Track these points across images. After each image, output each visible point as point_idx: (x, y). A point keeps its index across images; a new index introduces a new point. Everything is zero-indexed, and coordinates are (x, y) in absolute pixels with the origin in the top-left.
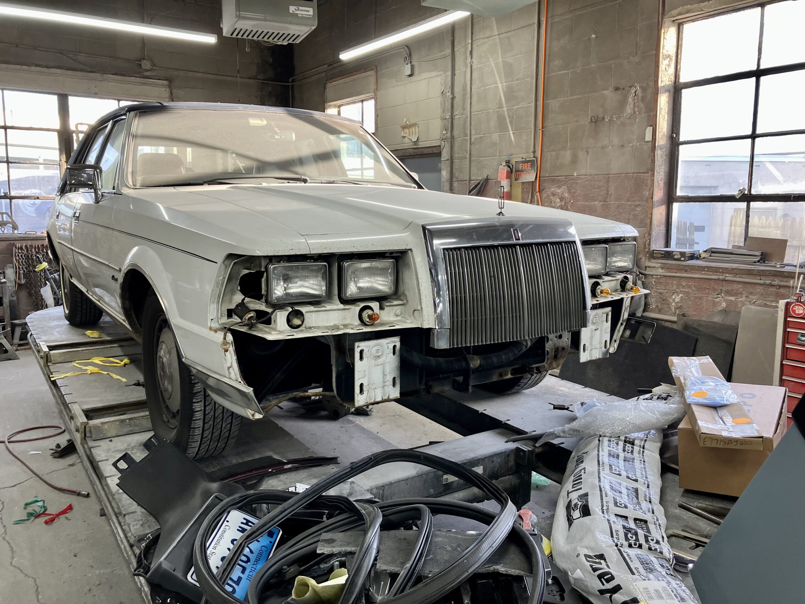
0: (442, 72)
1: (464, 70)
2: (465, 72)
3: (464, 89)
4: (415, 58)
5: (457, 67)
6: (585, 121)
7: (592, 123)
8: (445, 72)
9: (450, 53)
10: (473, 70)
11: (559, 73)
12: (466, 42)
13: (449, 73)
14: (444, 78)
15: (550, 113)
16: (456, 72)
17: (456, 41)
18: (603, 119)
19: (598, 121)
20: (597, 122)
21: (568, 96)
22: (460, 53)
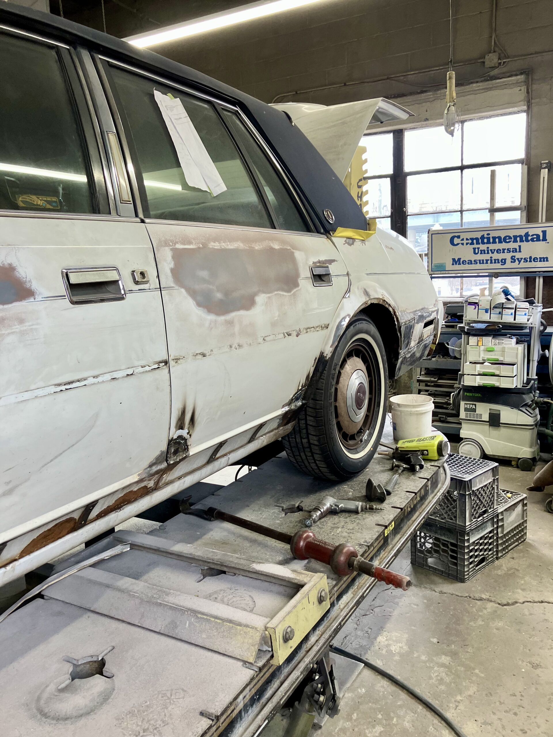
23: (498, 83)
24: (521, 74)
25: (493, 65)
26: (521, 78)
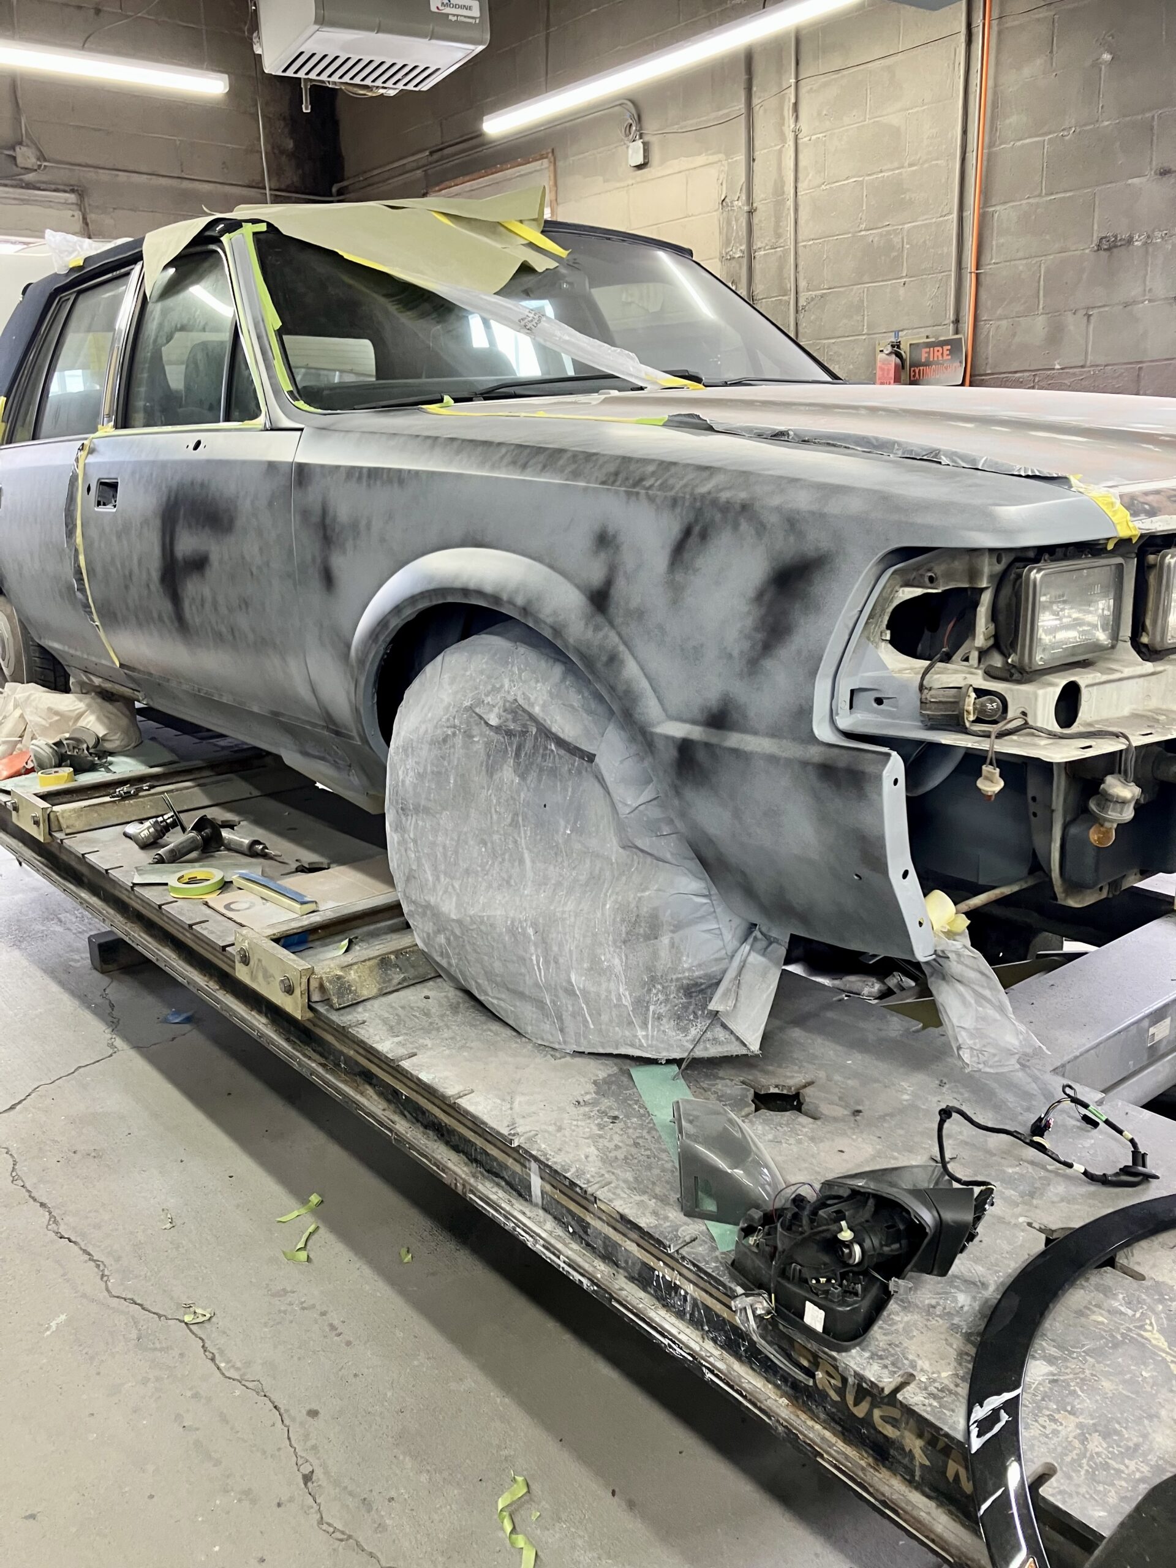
0: (721, 156)
1: (778, 147)
2: (780, 151)
3: (779, 191)
4: (651, 126)
5: (758, 143)
6: (1084, 249)
7: (1102, 253)
8: (728, 154)
9: (743, 111)
10: (800, 148)
11: (1019, 143)
12: (780, 84)
13: (741, 157)
14: (726, 168)
15: (995, 234)
16: (757, 154)
17: (755, 82)
18: (1130, 241)
19: (1116, 247)
20: (1115, 250)
21: (1040, 195)
22: (765, 111)
23: (36, 195)
24: (72, 191)
25: (30, 166)
26: (72, 198)
